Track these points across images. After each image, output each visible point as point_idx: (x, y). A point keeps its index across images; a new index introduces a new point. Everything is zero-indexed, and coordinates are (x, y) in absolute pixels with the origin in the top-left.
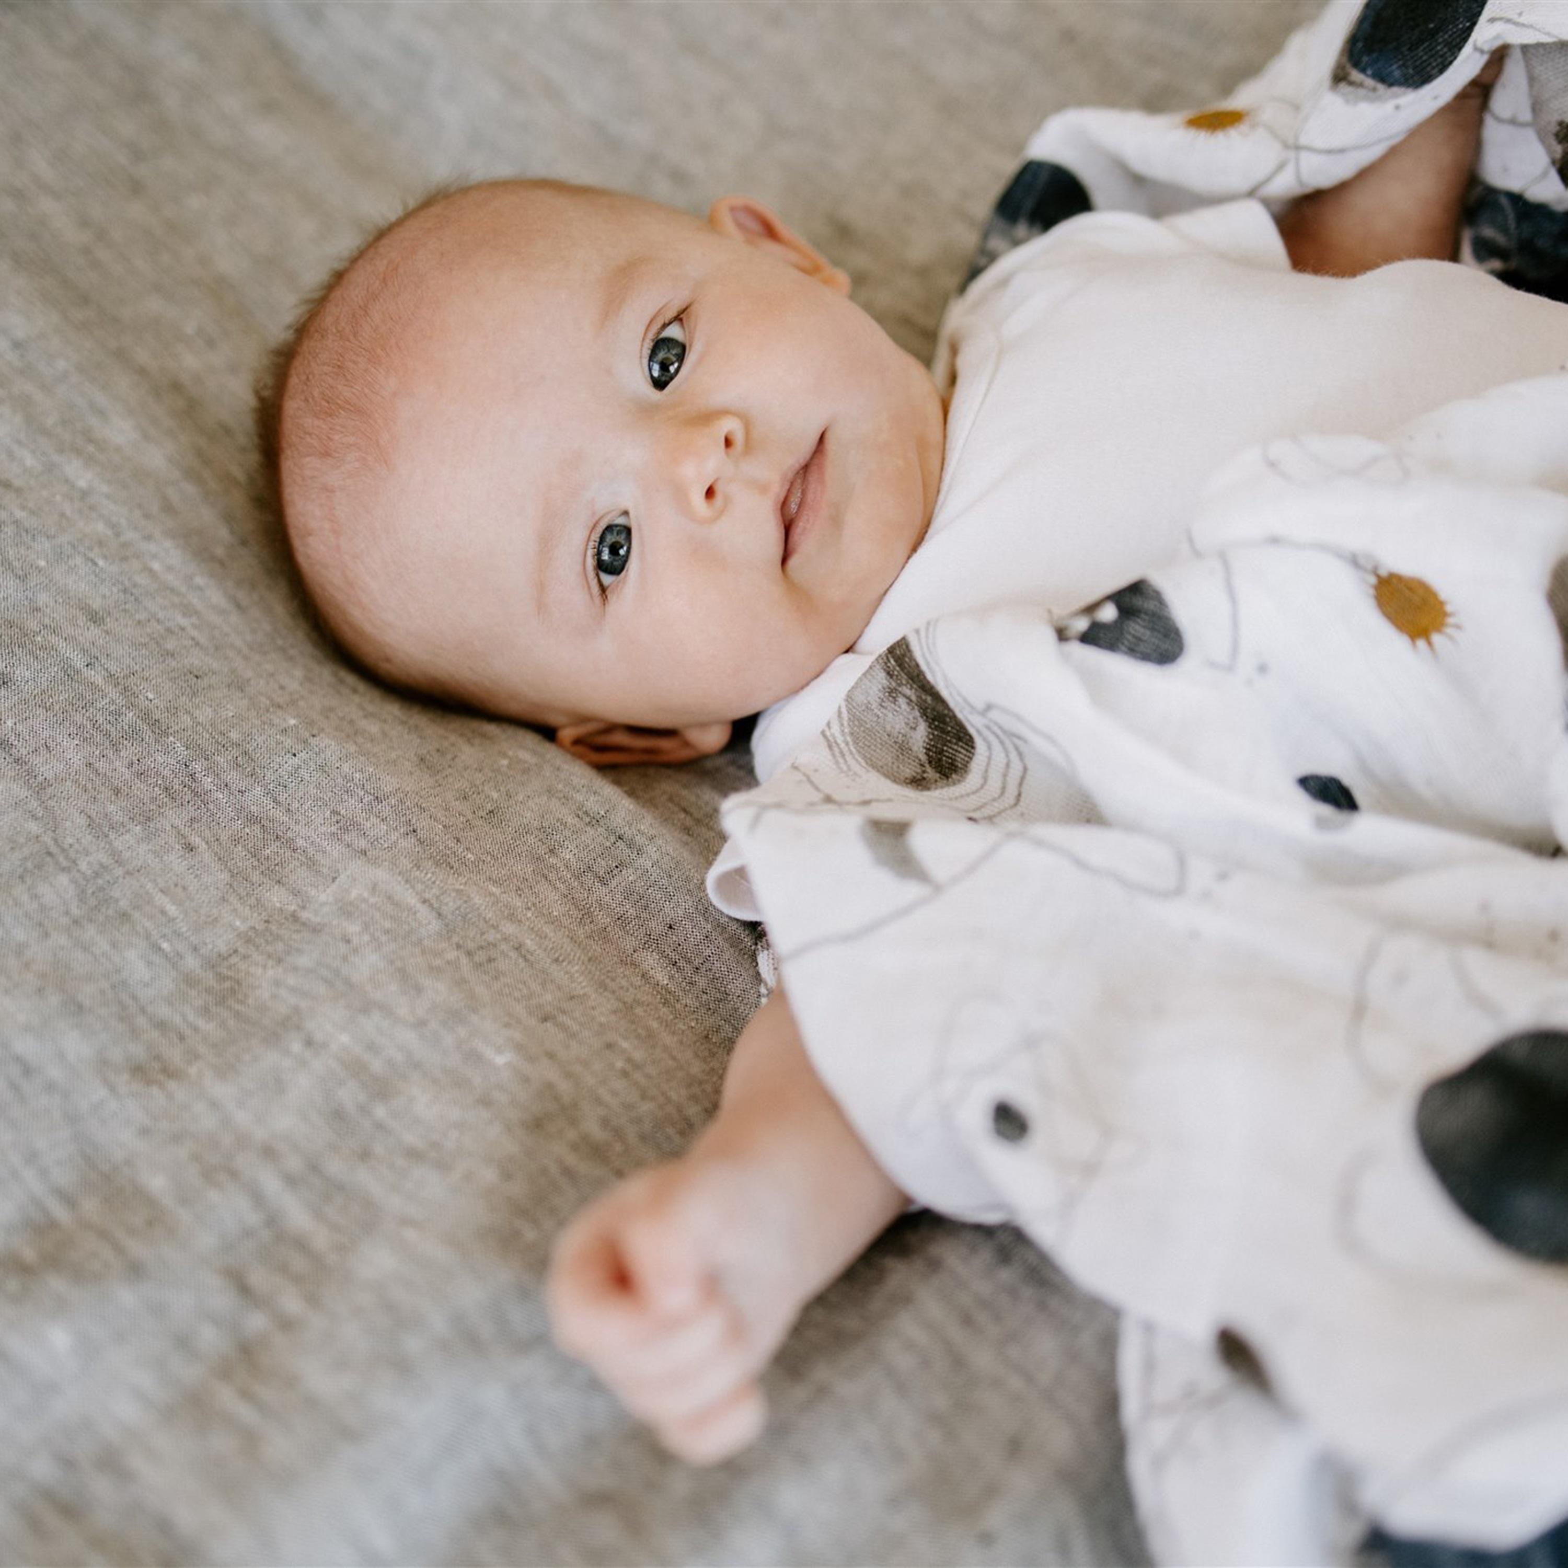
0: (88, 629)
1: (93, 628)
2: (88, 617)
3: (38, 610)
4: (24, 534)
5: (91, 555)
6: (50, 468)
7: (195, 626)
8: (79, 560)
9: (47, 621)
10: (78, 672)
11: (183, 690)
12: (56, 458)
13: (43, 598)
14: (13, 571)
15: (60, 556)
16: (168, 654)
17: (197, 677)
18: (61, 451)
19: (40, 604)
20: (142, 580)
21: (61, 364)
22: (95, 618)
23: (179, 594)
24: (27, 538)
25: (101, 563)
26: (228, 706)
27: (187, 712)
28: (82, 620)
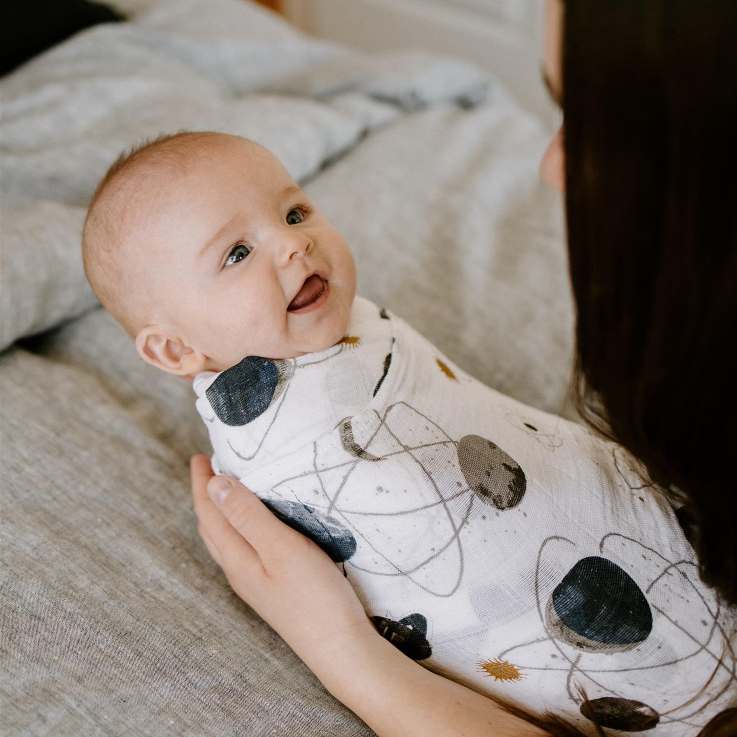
0: (77, 686)
1: (79, 685)
2: (77, 680)
3: (56, 681)
4: (48, 644)
5: (75, 649)
6: (56, 604)
7: (121, 672)
8: (70, 653)
9: (60, 686)
10: (74, 710)
11: (120, 711)
12: (58, 599)
13: (57, 675)
14: (44, 664)
15: (63, 653)
16: (111, 692)
17: (124, 701)
18: (59, 596)
19: (56, 678)
20: (97, 656)
21: (54, 553)
22: (79, 680)
23: (113, 658)
24: (49, 646)
25: (79, 653)
26: (141, 716)
27: (123, 723)
28: (74, 682)
